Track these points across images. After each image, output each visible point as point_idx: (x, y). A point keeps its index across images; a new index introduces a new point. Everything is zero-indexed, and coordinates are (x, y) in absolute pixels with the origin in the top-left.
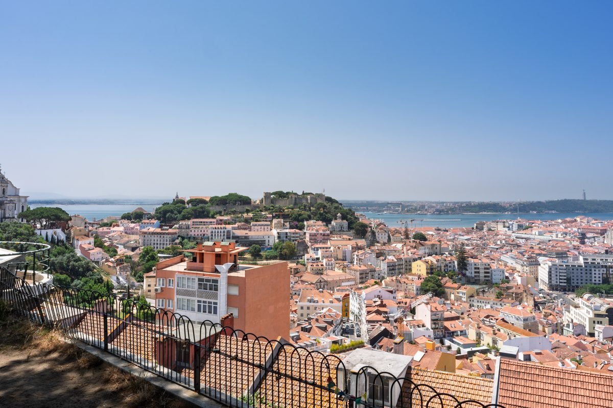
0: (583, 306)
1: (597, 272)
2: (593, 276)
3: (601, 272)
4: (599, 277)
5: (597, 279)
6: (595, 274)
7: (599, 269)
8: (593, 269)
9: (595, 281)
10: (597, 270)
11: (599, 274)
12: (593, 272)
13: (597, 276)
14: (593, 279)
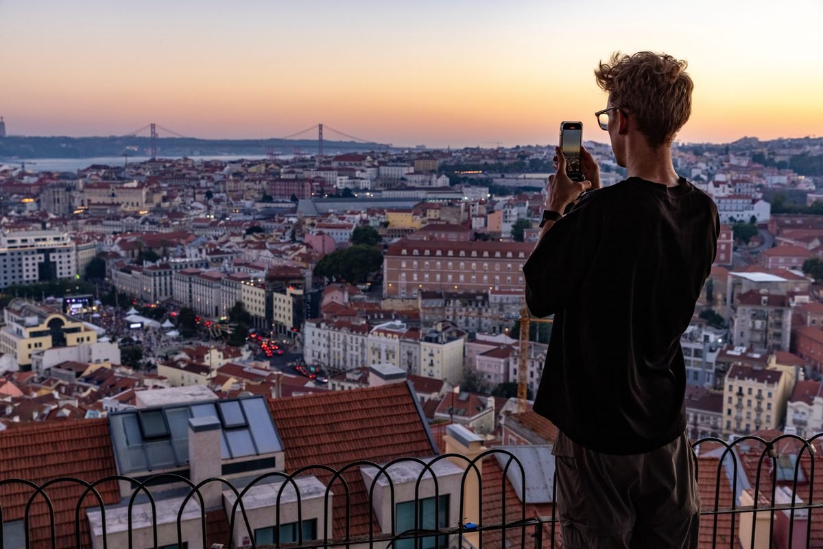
0: (10, 322)
1: (30, 262)
2: (24, 268)
3: (37, 261)
4: (34, 270)
5: (31, 274)
6: (27, 265)
7: (33, 256)
8: (24, 257)
9: (28, 276)
10: (30, 257)
11: (34, 264)
12: (24, 262)
13: (31, 268)
14: (25, 274)
